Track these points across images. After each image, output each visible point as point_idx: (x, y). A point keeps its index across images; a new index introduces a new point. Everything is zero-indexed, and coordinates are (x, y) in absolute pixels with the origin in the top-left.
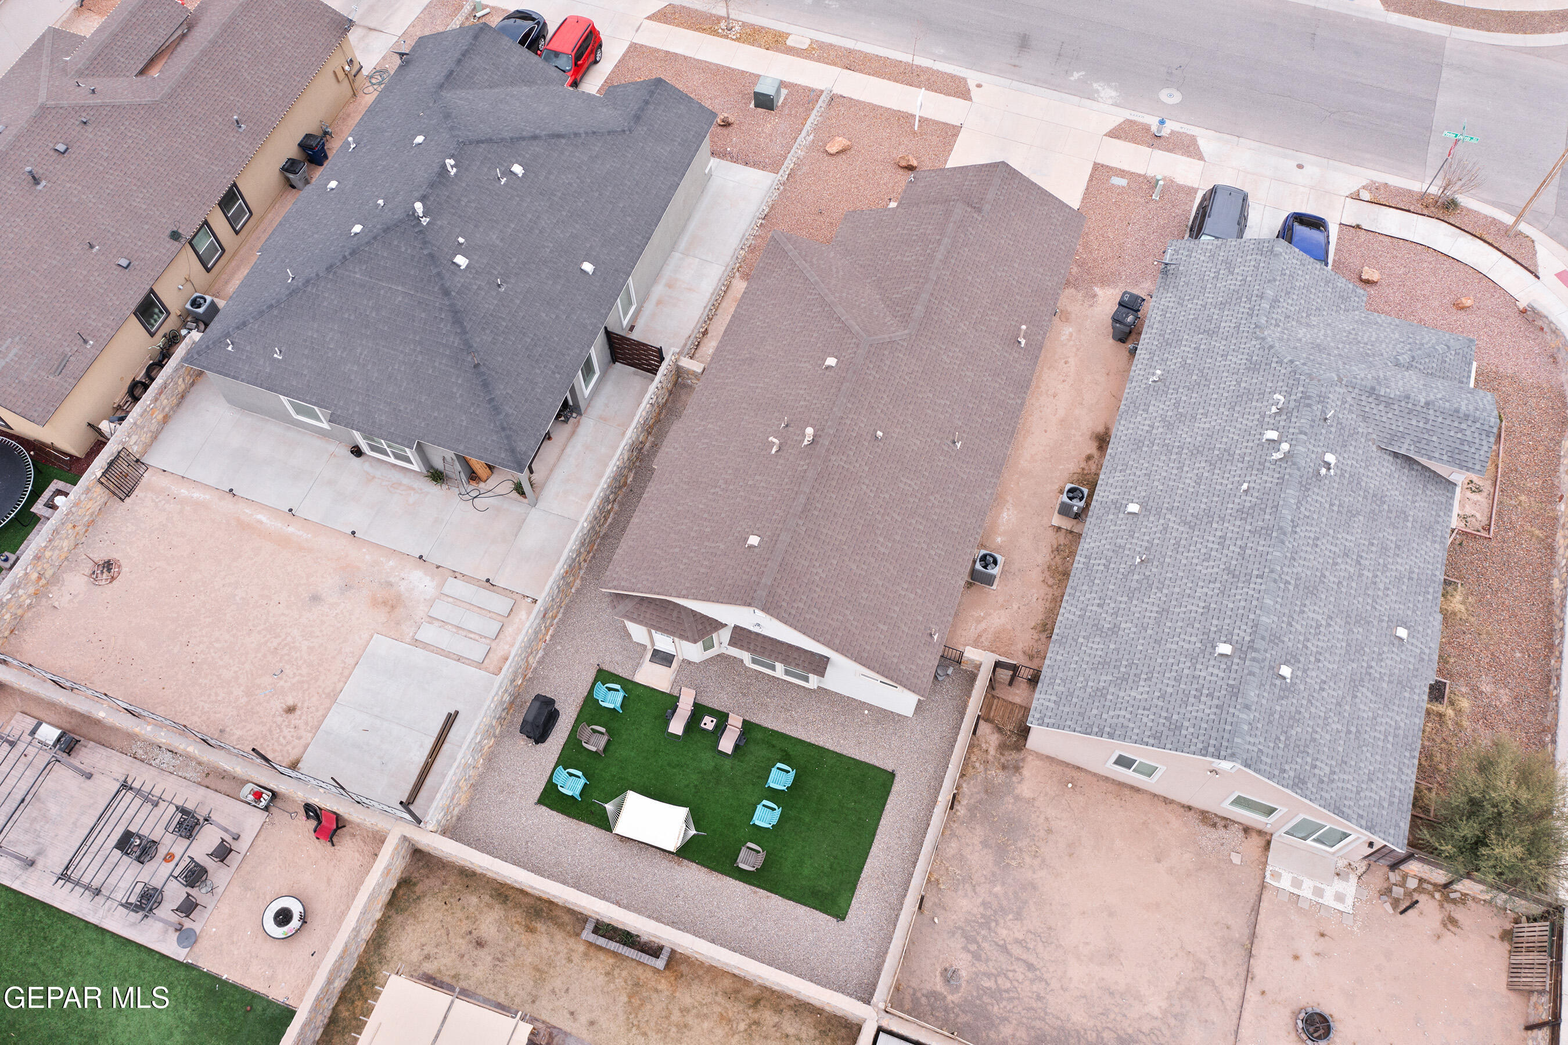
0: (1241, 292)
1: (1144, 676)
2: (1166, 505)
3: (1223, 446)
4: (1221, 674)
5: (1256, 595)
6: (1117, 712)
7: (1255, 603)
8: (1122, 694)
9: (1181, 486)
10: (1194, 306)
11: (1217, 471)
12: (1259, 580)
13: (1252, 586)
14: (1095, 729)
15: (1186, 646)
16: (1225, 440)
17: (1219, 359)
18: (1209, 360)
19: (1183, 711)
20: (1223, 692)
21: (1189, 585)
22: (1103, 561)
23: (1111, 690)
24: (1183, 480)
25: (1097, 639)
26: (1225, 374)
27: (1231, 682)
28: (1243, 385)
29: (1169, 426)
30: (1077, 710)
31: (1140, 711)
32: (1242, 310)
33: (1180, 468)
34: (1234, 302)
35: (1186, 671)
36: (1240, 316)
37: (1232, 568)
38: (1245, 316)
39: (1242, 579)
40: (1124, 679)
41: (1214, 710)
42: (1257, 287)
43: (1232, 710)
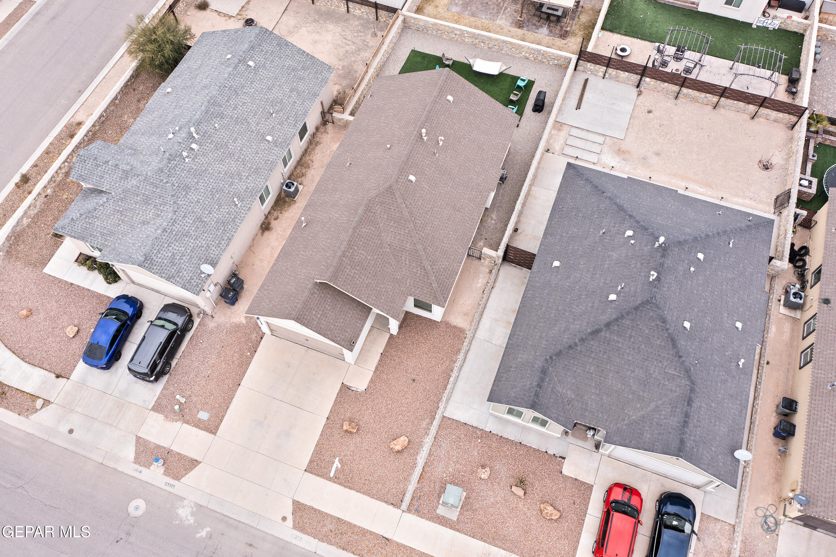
0: (174, 238)
1: (286, 68)
2: (254, 134)
3: (218, 152)
4: (255, 56)
5: (230, 80)
6: (300, 59)
7: (232, 77)
8: (296, 65)
9: (244, 141)
10: (202, 241)
11: (225, 141)
12: (227, 85)
13: (230, 84)
14: (310, 56)
15: (265, 72)
16: (216, 155)
17: (201, 201)
18: (207, 202)
19: (274, 50)
20: (257, 50)
21: (256, 95)
22: (289, 121)
23: (300, 68)
24: (242, 143)
25: (300, 89)
26: (202, 191)
27: (253, 52)
28: (196, 180)
29: (239, 175)
30: (315, 66)
31: (291, 56)
32: (178, 226)
33: (241, 150)
34: (180, 234)
35: (268, 63)
36: (181, 223)
37: (235, 95)
38: (178, 222)
39: (233, 89)
40: (293, 70)
41: (263, 45)
42: (164, 237)
43: (256, 42)
